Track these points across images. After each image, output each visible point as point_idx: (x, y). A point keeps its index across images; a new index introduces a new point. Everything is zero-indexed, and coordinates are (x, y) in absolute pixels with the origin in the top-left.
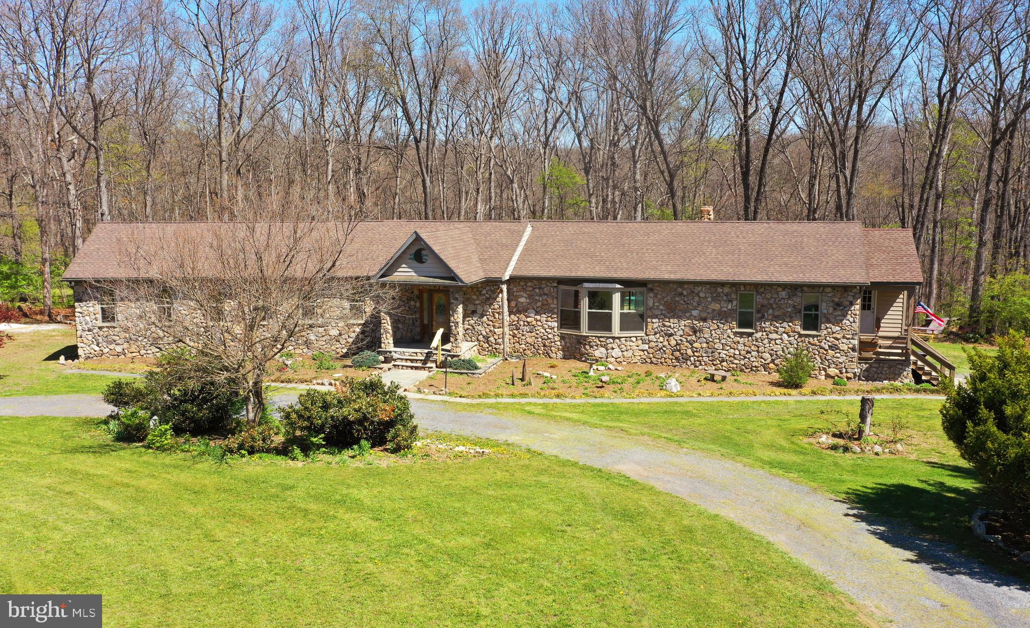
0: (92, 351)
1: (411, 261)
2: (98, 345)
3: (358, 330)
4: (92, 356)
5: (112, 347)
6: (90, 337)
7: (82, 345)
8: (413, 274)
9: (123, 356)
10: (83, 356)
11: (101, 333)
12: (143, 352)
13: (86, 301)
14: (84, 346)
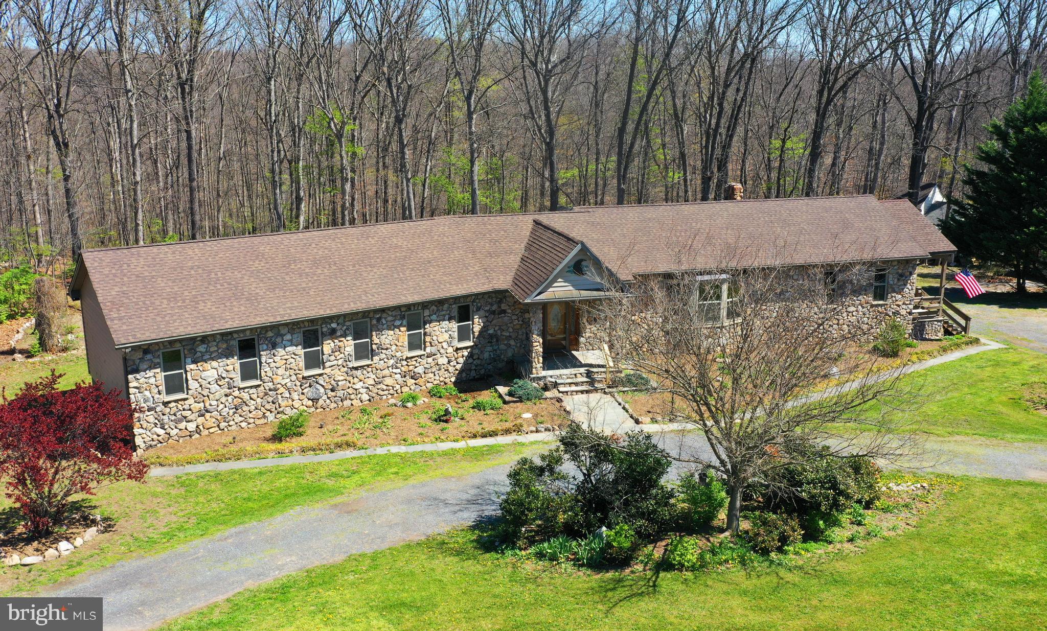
0: (155, 437)
1: (569, 274)
2: (163, 428)
3: (466, 353)
4: (154, 443)
5: (182, 425)
6: (151, 419)
7: (141, 431)
8: (571, 288)
9: (197, 436)
10: (143, 445)
11: (168, 410)
12: (223, 425)
13: (145, 371)
14: (144, 431)
